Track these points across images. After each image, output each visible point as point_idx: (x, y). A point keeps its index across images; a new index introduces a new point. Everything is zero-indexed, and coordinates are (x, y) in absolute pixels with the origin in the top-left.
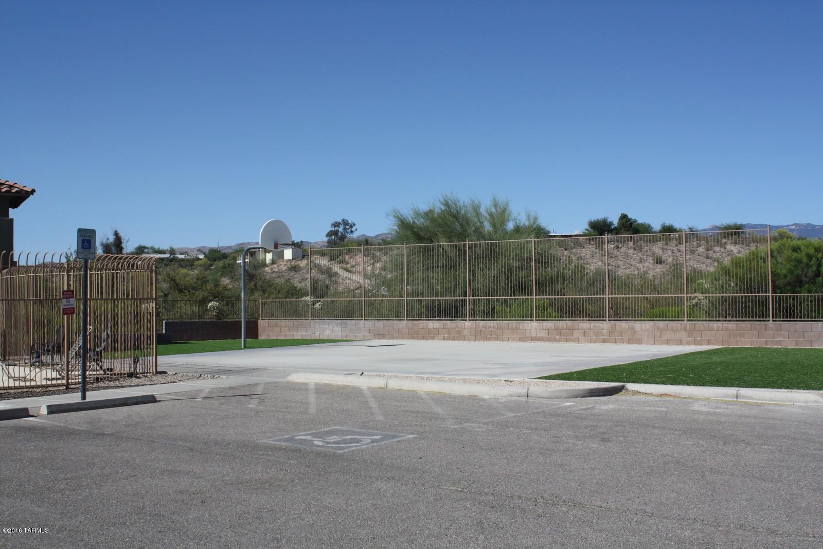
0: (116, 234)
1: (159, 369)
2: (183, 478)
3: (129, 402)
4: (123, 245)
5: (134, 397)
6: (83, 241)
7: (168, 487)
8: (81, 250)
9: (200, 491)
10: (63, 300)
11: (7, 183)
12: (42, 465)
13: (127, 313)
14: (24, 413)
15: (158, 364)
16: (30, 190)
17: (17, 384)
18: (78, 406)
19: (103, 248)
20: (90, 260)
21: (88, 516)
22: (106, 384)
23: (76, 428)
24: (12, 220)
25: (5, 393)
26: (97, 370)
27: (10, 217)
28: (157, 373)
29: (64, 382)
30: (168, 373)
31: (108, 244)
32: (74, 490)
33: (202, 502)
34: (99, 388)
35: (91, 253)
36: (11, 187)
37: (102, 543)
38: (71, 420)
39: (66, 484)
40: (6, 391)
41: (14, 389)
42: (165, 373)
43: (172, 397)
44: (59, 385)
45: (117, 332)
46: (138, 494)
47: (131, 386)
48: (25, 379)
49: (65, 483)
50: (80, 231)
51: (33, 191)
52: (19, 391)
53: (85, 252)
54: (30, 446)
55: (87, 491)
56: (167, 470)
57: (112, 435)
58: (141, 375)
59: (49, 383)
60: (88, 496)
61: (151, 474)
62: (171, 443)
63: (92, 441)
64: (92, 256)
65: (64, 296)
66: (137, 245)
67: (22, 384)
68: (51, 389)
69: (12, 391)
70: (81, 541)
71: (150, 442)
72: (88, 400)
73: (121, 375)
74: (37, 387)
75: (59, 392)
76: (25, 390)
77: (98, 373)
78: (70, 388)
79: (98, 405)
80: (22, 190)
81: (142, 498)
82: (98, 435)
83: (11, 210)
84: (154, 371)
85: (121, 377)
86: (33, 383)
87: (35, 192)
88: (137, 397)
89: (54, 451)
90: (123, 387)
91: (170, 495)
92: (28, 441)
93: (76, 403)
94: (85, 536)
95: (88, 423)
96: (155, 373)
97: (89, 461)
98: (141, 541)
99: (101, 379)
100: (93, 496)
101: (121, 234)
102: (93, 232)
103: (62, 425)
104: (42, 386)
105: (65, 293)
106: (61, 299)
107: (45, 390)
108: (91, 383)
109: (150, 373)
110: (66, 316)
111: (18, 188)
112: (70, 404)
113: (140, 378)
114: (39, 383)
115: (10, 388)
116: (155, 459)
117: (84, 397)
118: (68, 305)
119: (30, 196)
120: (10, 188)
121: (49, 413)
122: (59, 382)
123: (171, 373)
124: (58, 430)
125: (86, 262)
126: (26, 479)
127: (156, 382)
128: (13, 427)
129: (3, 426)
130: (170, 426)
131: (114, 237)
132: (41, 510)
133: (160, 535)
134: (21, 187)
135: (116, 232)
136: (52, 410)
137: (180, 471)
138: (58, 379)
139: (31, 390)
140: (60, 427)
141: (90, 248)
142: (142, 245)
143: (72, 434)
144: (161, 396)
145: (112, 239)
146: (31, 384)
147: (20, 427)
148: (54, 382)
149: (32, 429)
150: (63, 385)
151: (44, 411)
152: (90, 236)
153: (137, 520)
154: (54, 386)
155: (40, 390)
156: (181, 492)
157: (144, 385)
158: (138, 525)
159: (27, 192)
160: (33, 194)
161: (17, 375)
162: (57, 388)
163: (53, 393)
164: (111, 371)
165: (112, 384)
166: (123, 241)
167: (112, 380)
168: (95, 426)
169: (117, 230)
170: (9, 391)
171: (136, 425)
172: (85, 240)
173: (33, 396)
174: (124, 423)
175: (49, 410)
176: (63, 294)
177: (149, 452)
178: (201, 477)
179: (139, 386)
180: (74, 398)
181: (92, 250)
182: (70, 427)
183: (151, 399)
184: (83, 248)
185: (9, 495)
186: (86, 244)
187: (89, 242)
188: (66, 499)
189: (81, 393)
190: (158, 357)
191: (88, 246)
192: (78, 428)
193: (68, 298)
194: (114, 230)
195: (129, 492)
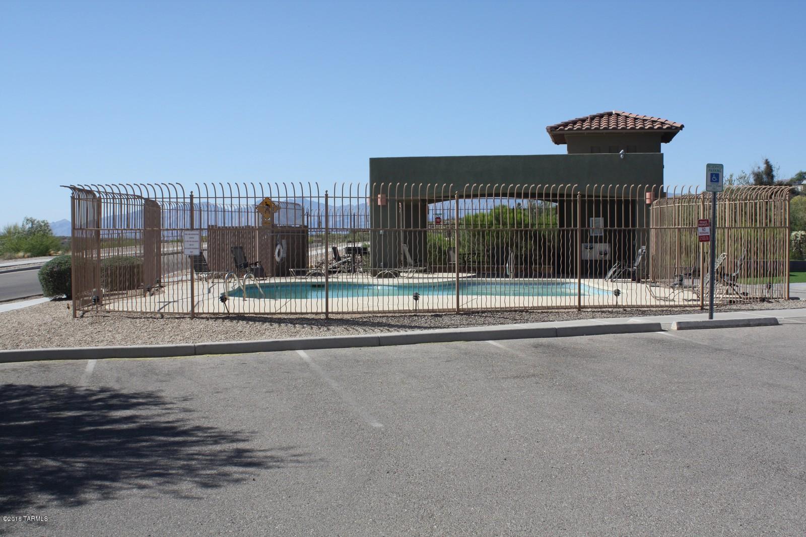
0: (767, 162)
1: (791, 295)
2: (780, 392)
3: (751, 323)
4: (774, 173)
5: (756, 319)
6: (712, 175)
7: (764, 397)
8: (709, 183)
9: (791, 403)
10: (699, 228)
11: (659, 120)
12: (662, 371)
13: (767, 241)
14: (657, 327)
15: (790, 290)
16: (680, 126)
17: (658, 303)
18: (704, 324)
19: (754, 177)
20: (718, 193)
21: (689, 412)
22: (738, 306)
23: (699, 343)
24: (663, 154)
25: (647, 311)
26: (734, 294)
27: (661, 152)
28: (789, 298)
29: (700, 303)
30: (801, 299)
31: (759, 173)
32: (683, 392)
33: (790, 411)
34: (731, 310)
35: (719, 186)
36: (662, 123)
37: (693, 433)
38: (697, 336)
39: (678, 387)
40: (648, 309)
41: (656, 307)
42: (798, 299)
43: (793, 321)
44: (695, 306)
45: (750, 259)
46: (736, 400)
47: (761, 310)
48: (665, 299)
49: (676, 385)
50: (709, 166)
51: (682, 126)
52: (660, 309)
53: (713, 185)
54: (656, 355)
55: (693, 393)
56: (768, 383)
57: (729, 351)
58: (773, 300)
59: (686, 303)
60: (693, 397)
61: (753, 385)
62: (779, 361)
63: (710, 355)
64: (719, 189)
65: (700, 225)
66: (798, 172)
67: (662, 303)
68: (688, 309)
69: (654, 309)
70: (677, 430)
71: (760, 359)
72: (714, 319)
73: (755, 299)
74: (676, 306)
75: (695, 312)
76: (665, 309)
77: (734, 296)
78: (704, 309)
79: (723, 325)
80: (672, 126)
81: (738, 403)
82: (716, 350)
83: (663, 144)
84: (787, 297)
85: (753, 301)
86: (672, 303)
87: (684, 127)
88: (760, 319)
89: (674, 360)
90: (753, 310)
91: (763, 403)
92: (656, 351)
93: (703, 321)
94: (681, 427)
95: (710, 339)
96: (787, 299)
97: (702, 370)
98: (725, 436)
99: (734, 302)
100: (696, 398)
101: (772, 162)
102: (721, 167)
103: (688, 339)
104: (680, 306)
105: (700, 222)
106: (697, 228)
107: (683, 309)
108: (724, 305)
109: (782, 298)
110: (701, 243)
111: (669, 124)
112: (698, 322)
113: (772, 302)
114: (677, 303)
115: (652, 306)
116: (760, 374)
117: (711, 317)
118: (703, 233)
119: (679, 131)
120: (662, 125)
121: (679, 329)
122: (695, 303)
123: (804, 299)
124: (683, 344)
125: (715, 194)
126: (646, 380)
127: (786, 307)
128: (646, 338)
129: (638, 337)
130: (785, 346)
131: (765, 165)
132: (652, 404)
133: (743, 433)
134: (671, 124)
135: (767, 160)
136: (682, 326)
137: (780, 385)
138: (695, 300)
139: (670, 309)
140: (685, 341)
141: (718, 181)
142: (802, 171)
143: (694, 347)
144: (785, 320)
145: (763, 167)
146: (670, 304)
147: (652, 339)
148: (690, 303)
149: (661, 341)
150: (698, 306)
151: (674, 327)
152: (718, 171)
153: (728, 420)
154: (690, 306)
155: (678, 310)
156: (774, 402)
157: (773, 309)
158: (727, 423)
159: (677, 128)
160: (682, 129)
161: (658, 295)
162: (693, 308)
163: (689, 312)
164: (747, 295)
165: (743, 307)
166: (773, 169)
167: (744, 303)
168: (716, 342)
169: (767, 158)
170: (652, 309)
171: (752, 344)
172: (713, 174)
173: (671, 314)
174: (742, 341)
175: (679, 327)
176: (699, 223)
177: (757, 367)
178: (797, 392)
179: (769, 309)
180: (704, 317)
181: (720, 183)
182: (694, 341)
183: (773, 322)
184: (712, 181)
185: (630, 391)
186: (714, 177)
187: (717, 176)
188: (674, 398)
189: (708, 314)
190: (790, 284)
191: (716, 180)
192: (701, 343)
193: (703, 227)
194: (765, 159)
195: (729, 398)
